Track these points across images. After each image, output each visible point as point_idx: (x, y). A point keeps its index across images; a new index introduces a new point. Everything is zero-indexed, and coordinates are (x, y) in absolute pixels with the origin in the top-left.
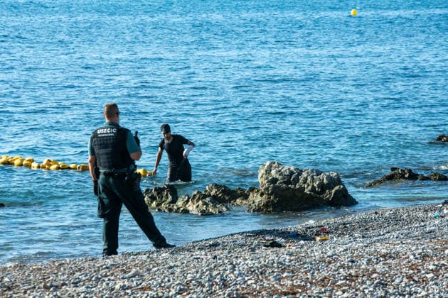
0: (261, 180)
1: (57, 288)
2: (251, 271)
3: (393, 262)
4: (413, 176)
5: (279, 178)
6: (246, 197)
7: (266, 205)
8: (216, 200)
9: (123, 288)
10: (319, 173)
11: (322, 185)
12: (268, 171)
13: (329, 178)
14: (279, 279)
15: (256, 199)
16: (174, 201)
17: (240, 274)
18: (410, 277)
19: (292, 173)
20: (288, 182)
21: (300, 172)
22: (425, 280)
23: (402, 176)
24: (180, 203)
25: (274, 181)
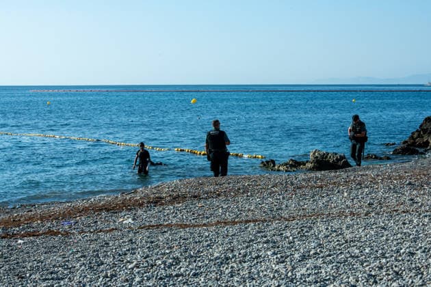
0: (311, 158)
1: (221, 185)
2: (304, 180)
3: (364, 177)
4: (376, 158)
5: (319, 156)
6: (305, 165)
7: (313, 168)
8: (291, 166)
9: (248, 185)
10: (336, 154)
11: (337, 159)
12: (314, 154)
13: (340, 156)
14: (315, 182)
15: (309, 165)
16: (274, 166)
17: (299, 181)
18: (371, 182)
19: (324, 154)
20: (323, 158)
21: (328, 154)
22: (378, 183)
23: (372, 157)
24: (276, 167)
25: (317, 157)
